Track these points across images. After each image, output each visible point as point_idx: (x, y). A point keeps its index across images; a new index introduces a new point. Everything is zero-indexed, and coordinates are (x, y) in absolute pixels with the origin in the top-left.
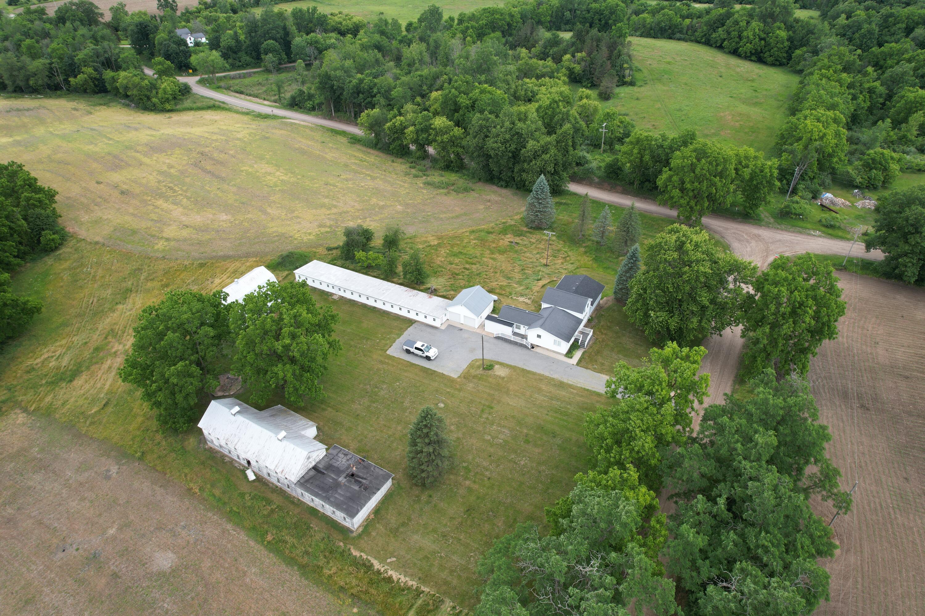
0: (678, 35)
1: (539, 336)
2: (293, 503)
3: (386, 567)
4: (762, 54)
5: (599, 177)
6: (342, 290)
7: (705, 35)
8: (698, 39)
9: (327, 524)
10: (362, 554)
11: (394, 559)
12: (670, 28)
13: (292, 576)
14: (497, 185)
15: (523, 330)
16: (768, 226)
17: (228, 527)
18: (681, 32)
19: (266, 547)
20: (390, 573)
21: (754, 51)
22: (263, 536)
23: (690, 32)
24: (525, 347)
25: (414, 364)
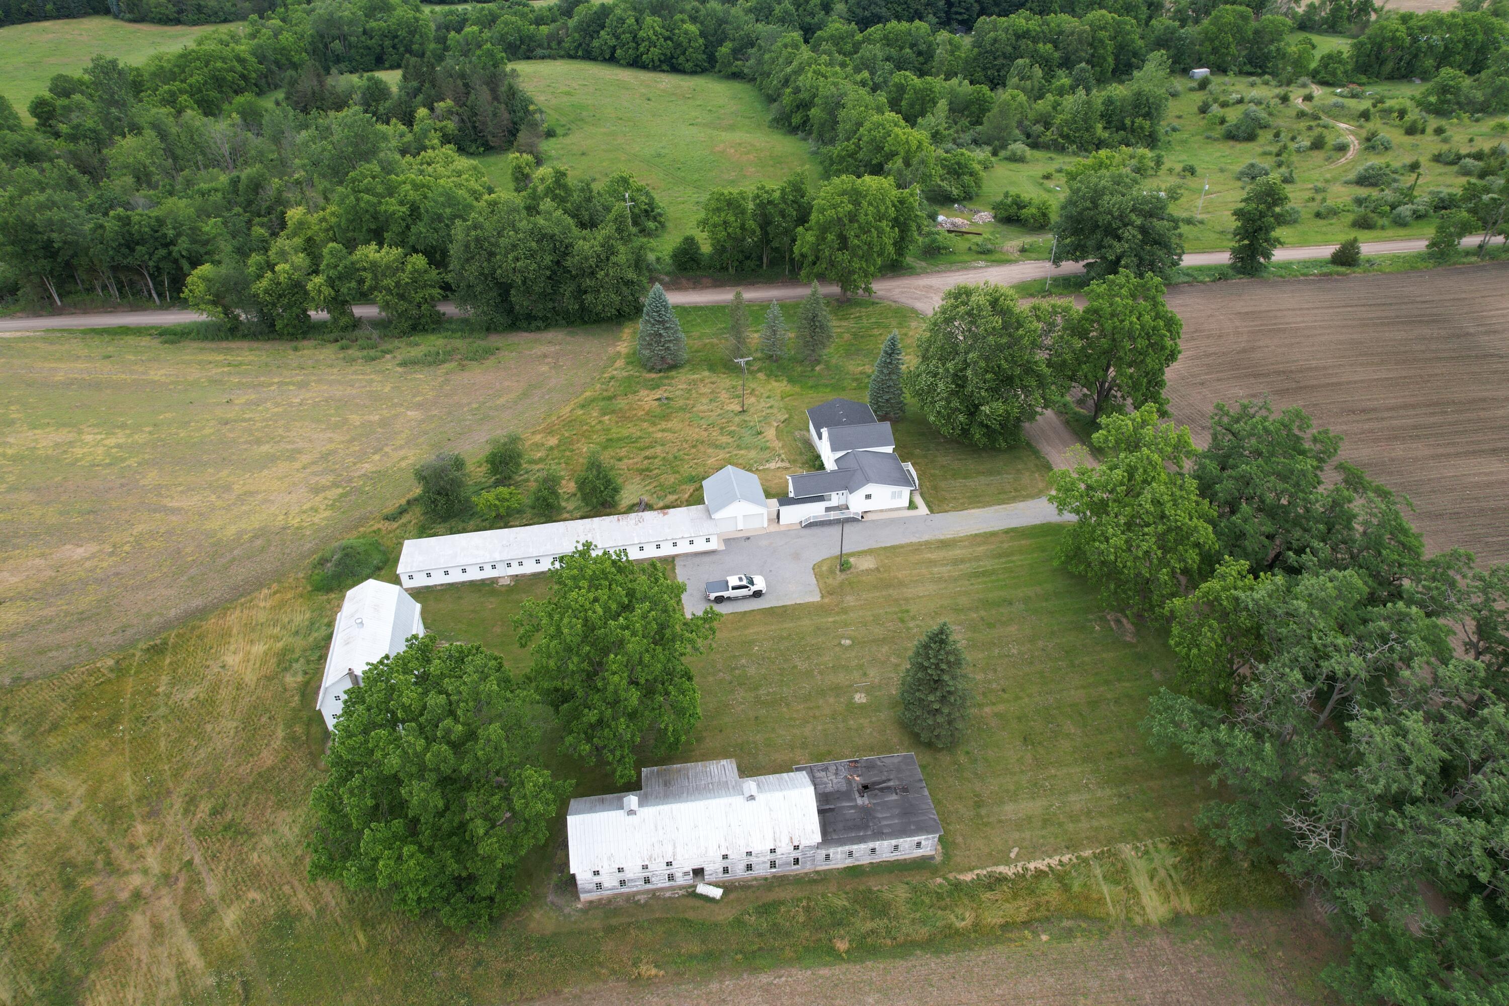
0: (539, 52)
1: (868, 497)
2: (813, 882)
3: (1020, 864)
4: (674, 61)
5: (667, 274)
6: (515, 564)
7: (580, 45)
8: (572, 53)
9: (891, 872)
10: (976, 872)
11: (1016, 850)
12: (522, 42)
13: (927, 964)
14: (528, 330)
15: (836, 499)
16: (924, 272)
17: (765, 981)
18: (540, 46)
19: (848, 961)
20: (1032, 866)
21: (663, 58)
22: (832, 951)
23: (554, 44)
24: (853, 520)
25: (745, 612)
